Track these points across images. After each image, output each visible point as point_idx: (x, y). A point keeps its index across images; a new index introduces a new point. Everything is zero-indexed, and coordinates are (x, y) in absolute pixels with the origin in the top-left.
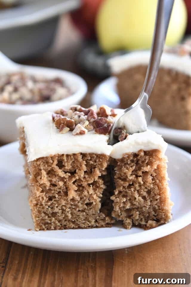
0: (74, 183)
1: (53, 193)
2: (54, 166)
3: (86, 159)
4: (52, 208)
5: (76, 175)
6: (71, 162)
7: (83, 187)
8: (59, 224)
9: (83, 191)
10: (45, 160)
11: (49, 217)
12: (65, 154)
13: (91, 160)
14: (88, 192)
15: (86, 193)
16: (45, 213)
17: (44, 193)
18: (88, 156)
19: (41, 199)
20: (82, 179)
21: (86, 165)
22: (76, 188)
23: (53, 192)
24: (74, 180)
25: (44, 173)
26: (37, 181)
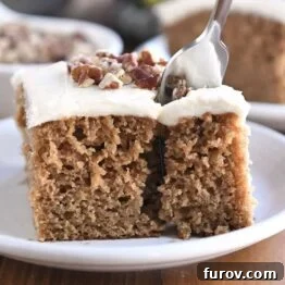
0: (100, 164)
1: (68, 181)
2: (70, 135)
3: (120, 124)
4: (65, 205)
5: (104, 151)
6: (96, 130)
7: (116, 171)
8: (76, 231)
9: (114, 177)
10: (55, 126)
11: (61, 219)
12: (87, 116)
13: (128, 126)
14: (123, 180)
15: (119, 180)
16: (54, 213)
17: (54, 181)
18: (124, 119)
19: (48, 190)
20: (114, 158)
21: (121, 135)
22: (104, 173)
23: (67, 178)
24: (100, 159)
25: (53, 147)
26: (42, 161)
